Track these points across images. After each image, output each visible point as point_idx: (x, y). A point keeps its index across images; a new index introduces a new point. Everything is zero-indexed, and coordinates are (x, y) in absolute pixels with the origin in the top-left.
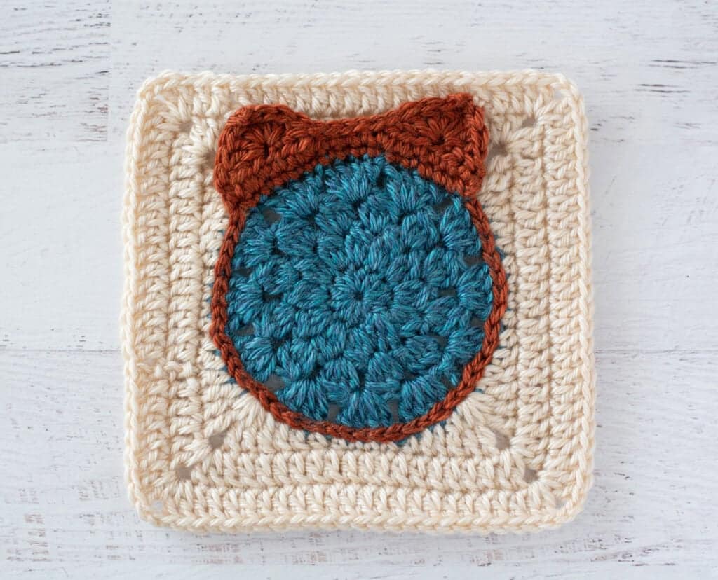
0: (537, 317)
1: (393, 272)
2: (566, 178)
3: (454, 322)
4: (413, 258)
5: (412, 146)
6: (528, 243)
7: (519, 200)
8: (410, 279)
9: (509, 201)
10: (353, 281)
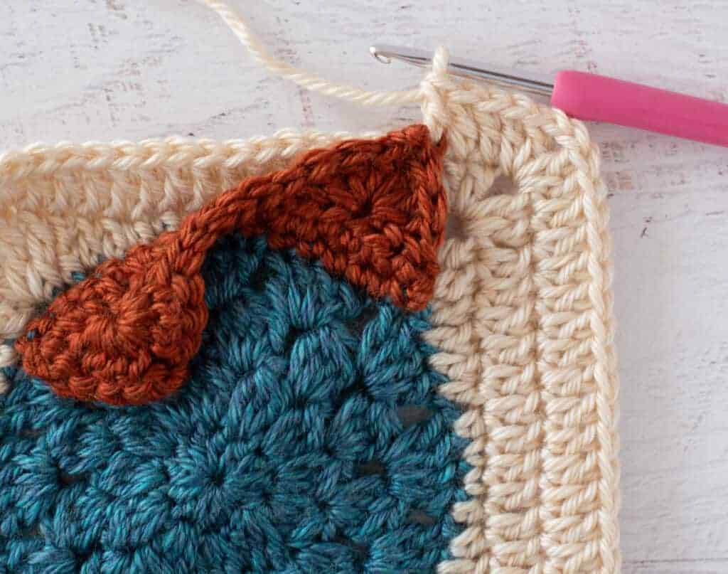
1: (274, 442)
2: (574, 282)
3: (380, 522)
4: (313, 416)
5: (316, 222)
6: (504, 388)
7: (491, 316)
9: (472, 317)
10: (205, 454)
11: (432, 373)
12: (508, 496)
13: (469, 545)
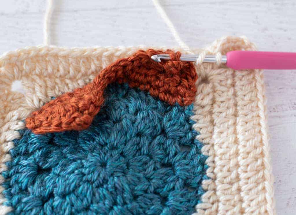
0: (231, 183)
1: (129, 149)
3: (172, 186)
6: (222, 136)
8: (141, 155)
10: (99, 154)
11: (193, 132)
12: (225, 178)
13: (209, 198)
